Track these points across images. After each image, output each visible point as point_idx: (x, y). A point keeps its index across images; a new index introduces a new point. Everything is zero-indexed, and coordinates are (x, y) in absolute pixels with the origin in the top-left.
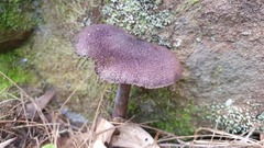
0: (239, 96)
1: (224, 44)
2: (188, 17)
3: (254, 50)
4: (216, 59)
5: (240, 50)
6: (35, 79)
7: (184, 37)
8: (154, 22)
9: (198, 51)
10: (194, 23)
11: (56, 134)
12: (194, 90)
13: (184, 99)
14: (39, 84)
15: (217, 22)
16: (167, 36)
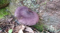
0: (54, 25)
1: (51, 14)
2: (43, 7)
3: (58, 17)
4: (49, 17)
5: (55, 16)
6: (10, 14)
7: (42, 11)
8: (35, 6)
9: (45, 14)
10: (44, 8)
11: (13, 26)
12: (44, 22)
13: (41, 23)
14: (11, 15)
15: (50, 9)
16: (38, 10)
